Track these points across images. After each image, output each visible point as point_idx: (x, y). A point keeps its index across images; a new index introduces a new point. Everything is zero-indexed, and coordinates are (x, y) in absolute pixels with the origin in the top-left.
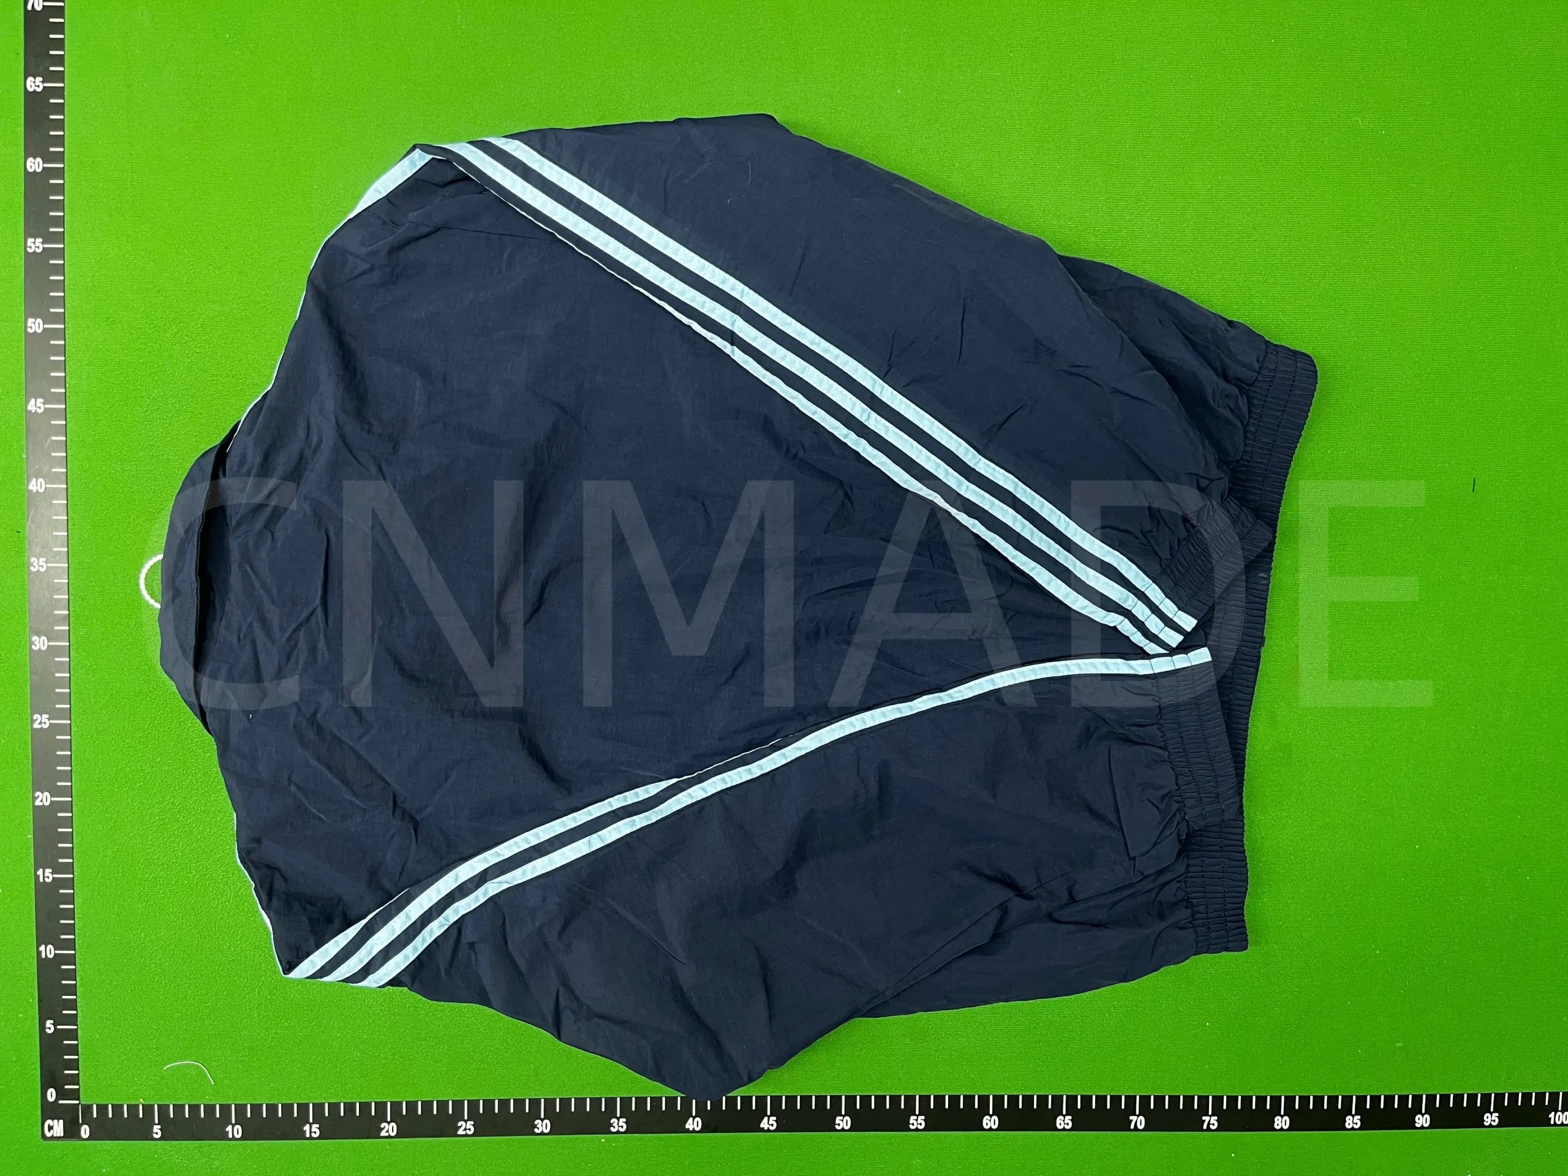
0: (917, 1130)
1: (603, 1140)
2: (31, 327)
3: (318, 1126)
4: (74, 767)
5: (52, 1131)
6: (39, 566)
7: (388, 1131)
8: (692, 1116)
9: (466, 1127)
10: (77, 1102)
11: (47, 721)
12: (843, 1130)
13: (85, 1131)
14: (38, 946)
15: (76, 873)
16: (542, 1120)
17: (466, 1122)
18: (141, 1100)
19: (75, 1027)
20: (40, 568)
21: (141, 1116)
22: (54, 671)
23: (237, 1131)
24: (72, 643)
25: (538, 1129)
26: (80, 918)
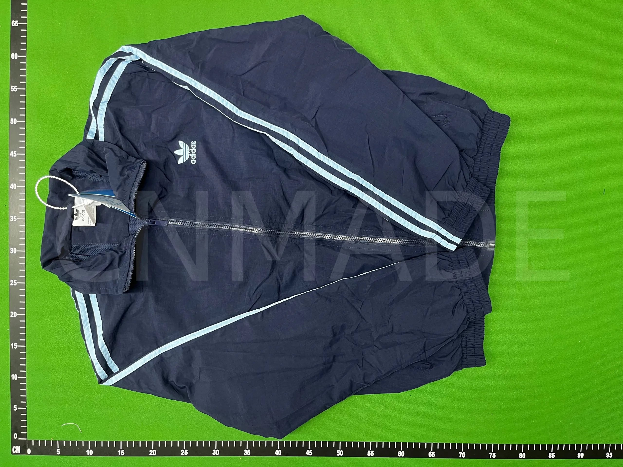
0: (370, 456)
1: (241, 459)
2: (12, 122)
3: (124, 450)
4: (26, 302)
5: (15, 451)
6: (14, 219)
8: (277, 449)
9: (185, 452)
10: (26, 439)
11: (16, 283)
12: (340, 456)
13: (29, 451)
14: (11, 375)
15: (27, 345)
16: (216, 450)
17: (184, 450)
18: (52, 439)
19: (26, 408)
20: (14, 220)
21: (52, 445)
22: (19, 262)
23: (91, 452)
24: (26, 251)
25: (214, 453)
26: (28, 363)
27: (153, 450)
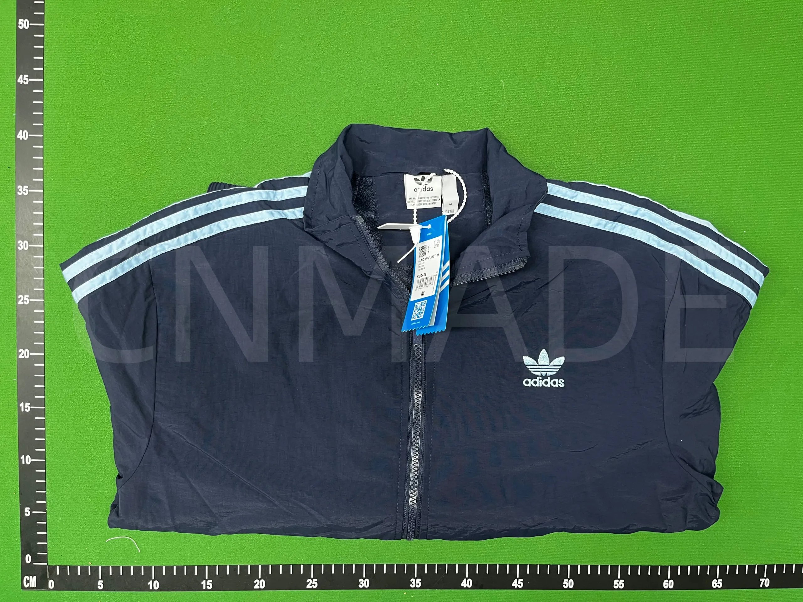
0: (619, 589)
1: (405, 593)
2: (21, 25)
3: (211, 581)
4: (46, 332)
5: (28, 584)
6: (23, 191)
7: (259, 585)
8: (466, 578)
9: (313, 583)
10: (46, 564)
11: (28, 299)
12: (568, 588)
13: (51, 584)
14: (20, 456)
15: (46, 406)
16: (364, 579)
17: (312, 579)
18: (90, 563)
19: (45, 513)
20: (24, 193)
21: (90, 574)
22: (33, 265)
23: (155, 585)
24: (45, 246)
25: (361, 585)
26: (49, 437)
27: (260, 580)
